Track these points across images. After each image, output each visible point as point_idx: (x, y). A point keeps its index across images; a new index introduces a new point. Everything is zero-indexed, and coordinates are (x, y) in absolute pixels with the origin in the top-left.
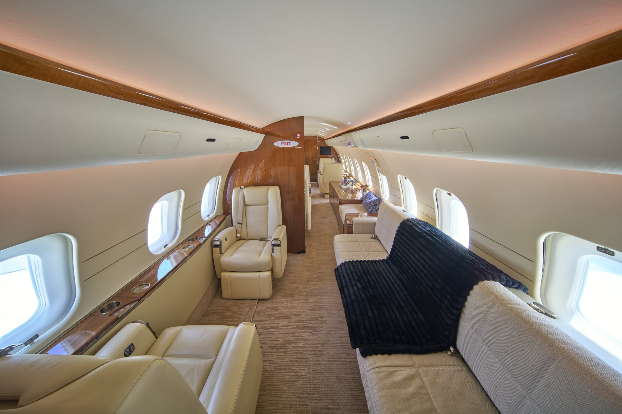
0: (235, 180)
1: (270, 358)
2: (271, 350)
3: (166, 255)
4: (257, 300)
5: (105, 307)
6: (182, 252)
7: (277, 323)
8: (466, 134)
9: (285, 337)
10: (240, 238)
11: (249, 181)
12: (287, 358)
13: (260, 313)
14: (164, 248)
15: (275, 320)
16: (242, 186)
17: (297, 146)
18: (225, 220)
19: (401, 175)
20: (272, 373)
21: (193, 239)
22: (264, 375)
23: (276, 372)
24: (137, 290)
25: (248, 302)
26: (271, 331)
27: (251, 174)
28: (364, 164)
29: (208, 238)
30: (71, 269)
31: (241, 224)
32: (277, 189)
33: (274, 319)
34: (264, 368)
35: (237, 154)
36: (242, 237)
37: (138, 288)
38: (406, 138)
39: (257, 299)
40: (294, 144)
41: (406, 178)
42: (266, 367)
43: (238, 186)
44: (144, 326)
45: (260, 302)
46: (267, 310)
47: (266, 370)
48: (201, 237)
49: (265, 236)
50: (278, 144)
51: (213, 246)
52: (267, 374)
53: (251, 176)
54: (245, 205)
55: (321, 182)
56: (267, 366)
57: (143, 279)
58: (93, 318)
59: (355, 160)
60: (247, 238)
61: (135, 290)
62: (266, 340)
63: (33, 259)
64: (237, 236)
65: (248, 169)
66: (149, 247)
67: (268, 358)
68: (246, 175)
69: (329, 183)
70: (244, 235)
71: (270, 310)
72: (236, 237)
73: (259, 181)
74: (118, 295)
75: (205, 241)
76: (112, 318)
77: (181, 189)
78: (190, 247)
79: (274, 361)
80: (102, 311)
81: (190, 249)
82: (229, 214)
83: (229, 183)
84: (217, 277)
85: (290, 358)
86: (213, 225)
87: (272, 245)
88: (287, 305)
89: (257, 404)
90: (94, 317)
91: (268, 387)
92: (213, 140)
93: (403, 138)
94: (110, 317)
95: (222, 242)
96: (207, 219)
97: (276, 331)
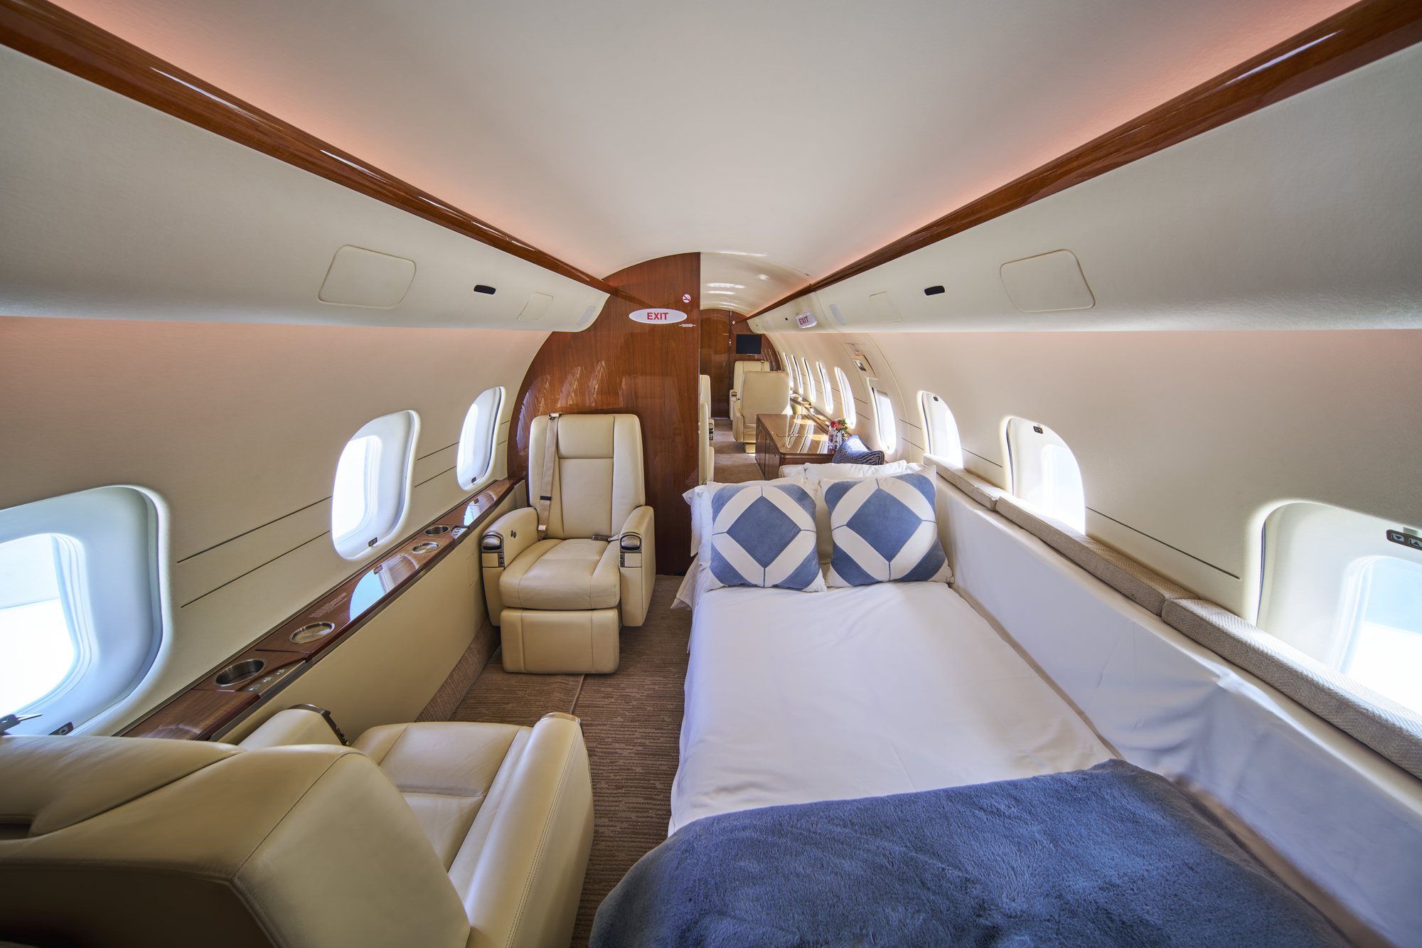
0: (537, 399)
1: (612, 809)
2: (613, 792)
3: (374, 564)
4: (582, 677)
5: (228, 672)
6: (410, 558)
7: (630, 729)
8: (1078, 261)
9: (648, 762)
10: (547, 535)
11: (571, 403)
12: (651, 809)
13: (588, 707)
14: (370, 546)
15: (625, 724)
16: (554, 412)
17: (684, 322)
18: (513, 491)
19: (926, 392)
20: (616, 843)
21: (437, 531)
22: (597, 847)
23: (625, 841)
24: (303, 637)
25: (559, 680)
26: (615, 749)
27: (575, 387)
28: (837, 371)
29: (471, 528)
30: (153, 576)
31: (549, 499)
32: (634, 421)
33: (622, 720)
34: (596, 832)
35: (543, 336)
36: (550, 533)
37: (306, 631)
38: (940, 290)
39: (581, 675)
40: (675, 317)
41: (936, 399)
42: (601, 829)
43: (544, 413)
44: (317, 717)
45: (589, 681)
46: (607, 701)
47: (601, 837)
48: (456, 527)
49: (605, 532)
50: (639, 316)
51: (483, 549)
52: (602, 845)
53: (575, 392)
54: (560, 458)
55: (738, 415)
56: (604, 826)
57: (319, 613)
58: (200, 693)
59: (817, 363)
60: (561, 535)
61: (299, 637)
62: (602, 768)
63: (65, 545)
64: (539, 529)
65: (569, 377)
66: (335, 544)
67: (608, 808)
68: (563, 389)
69: (756, 417)
70: (556, 527)
71: (613, 700)
72: (536, 532)
73: (593, 404)
74: (260, 646)
75: (465, 535)
76: (244, 696)
77: (411, 409)
78: (429, 547)
79: (620, 815)
80: (222, 680)
81: (429, 551)
82: (522, 479)
83: (523, 407)
84: (491, 623)
85: (660, 810)
86: (484, 503)
87: (623, 547)
88: (654, 690)
89: (579, 912)
90: (202, 692)
91: (605, 875)
92: (491, 291)
93: (930, 291)
94: (239, 693)
95: (504, 540)
96: (470, 488)
97: (627, 747)
